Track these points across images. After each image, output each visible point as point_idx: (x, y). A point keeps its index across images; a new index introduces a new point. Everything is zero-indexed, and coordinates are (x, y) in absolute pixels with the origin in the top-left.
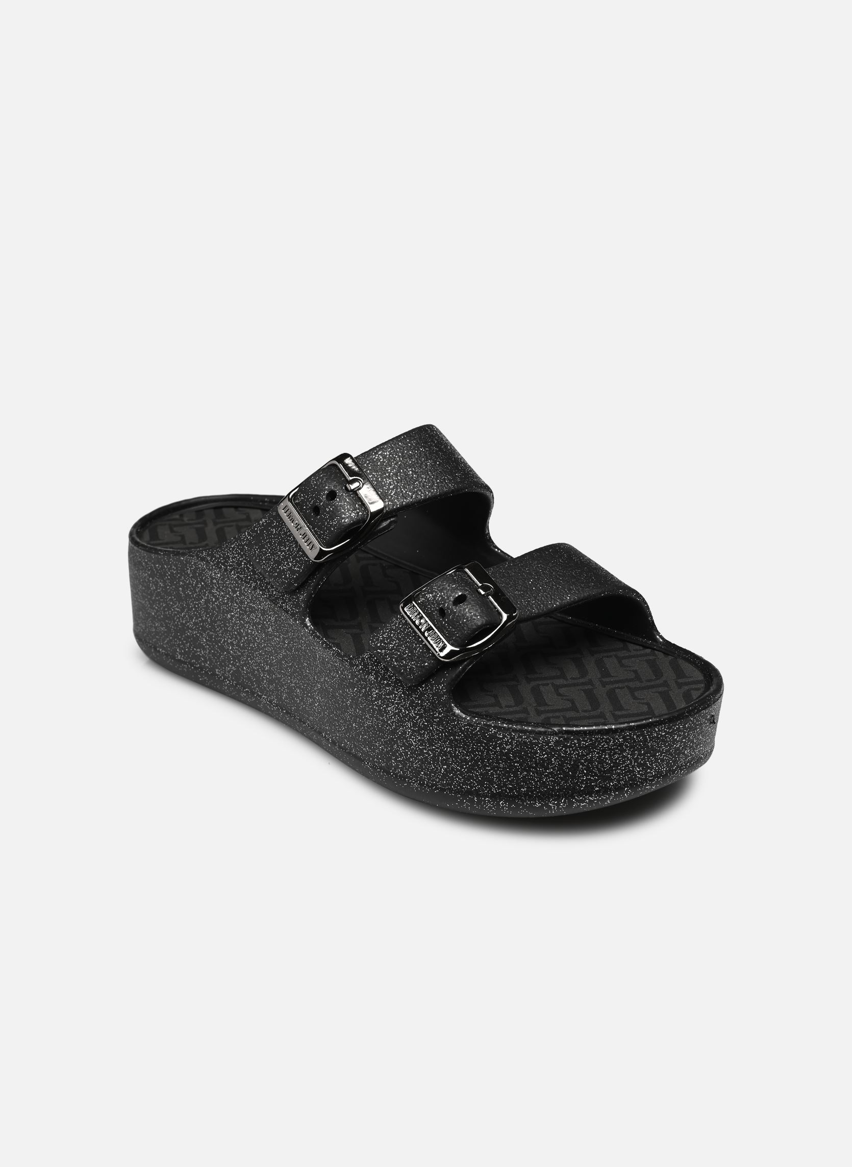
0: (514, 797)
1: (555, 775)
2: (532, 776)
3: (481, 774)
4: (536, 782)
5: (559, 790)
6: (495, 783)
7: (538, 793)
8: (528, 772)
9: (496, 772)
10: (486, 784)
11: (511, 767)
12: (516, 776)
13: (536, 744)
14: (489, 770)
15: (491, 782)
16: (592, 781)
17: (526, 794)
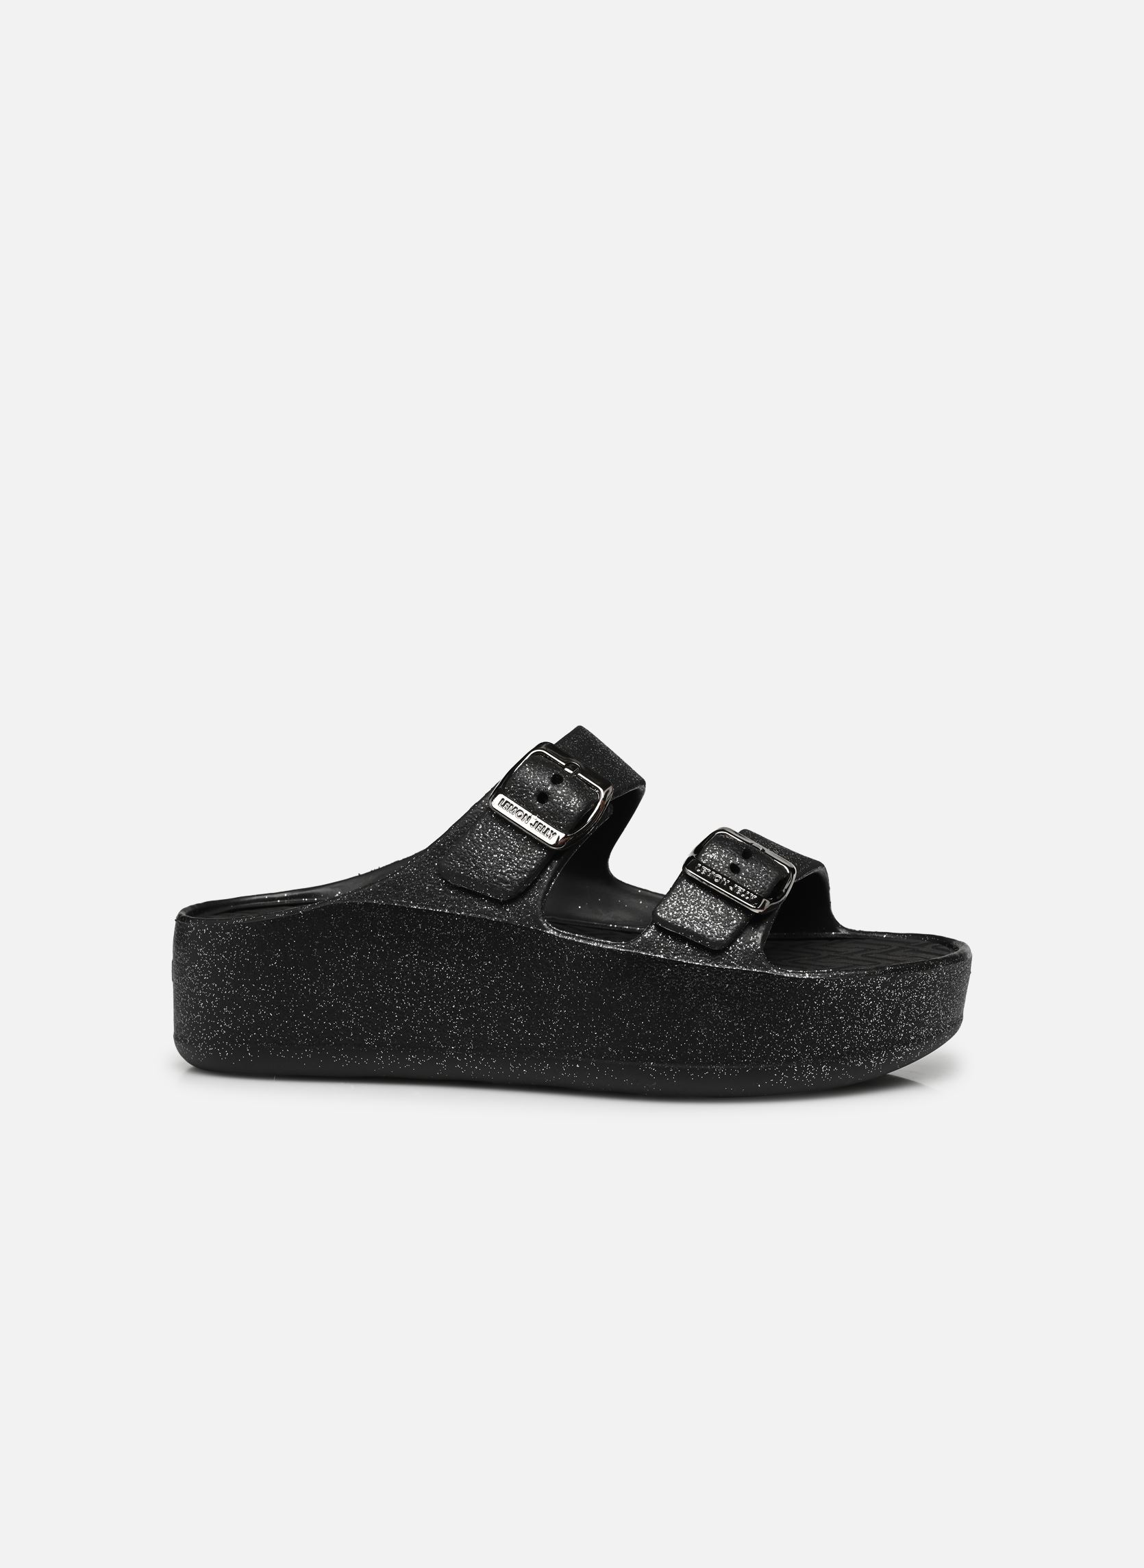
0: (838, 1057)
1: (878, 1024)
2: (856, 1029)
3: (803, 1036)
4: (859, 1036)
5: (880, 1043)
6: (818, 1045)
7: (860, 1049)
8: (853, 1024)
9: (819, 1030)
10: (808, 1048)
11: (836, 1021)
12: (840, 1031)
13: (863, 989)
14: (812, 1030)
15: (813, 1044)
16: (909, 1029)
17: (849, 1052)
